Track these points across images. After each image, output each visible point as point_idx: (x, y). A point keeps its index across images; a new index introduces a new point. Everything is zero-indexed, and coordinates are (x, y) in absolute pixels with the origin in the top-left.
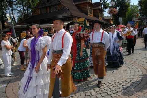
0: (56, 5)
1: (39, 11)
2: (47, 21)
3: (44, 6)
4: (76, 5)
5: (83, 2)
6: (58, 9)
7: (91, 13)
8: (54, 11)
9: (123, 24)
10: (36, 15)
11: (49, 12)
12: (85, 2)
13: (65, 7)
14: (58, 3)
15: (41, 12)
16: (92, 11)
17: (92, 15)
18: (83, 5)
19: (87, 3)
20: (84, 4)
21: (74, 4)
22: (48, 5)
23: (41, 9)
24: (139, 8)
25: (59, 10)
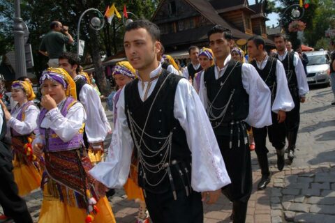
0: (190, 18)
2: (175, 48)
3: (166, 20)
4: (220, 14)
5: (234, 8)
6: (195, 24)
7: (249, 28)
8: (187, 28)
9: (305, 44)
11: (177, 31)
12: (238, 7)
13: (208, 21)
14: (194, 14)
16: (251, 23)
17: (251, 30)
18: (234, 14)
19: (241, 10)
20: (235, 11)
22: (173, 18)
25: (197, 27)
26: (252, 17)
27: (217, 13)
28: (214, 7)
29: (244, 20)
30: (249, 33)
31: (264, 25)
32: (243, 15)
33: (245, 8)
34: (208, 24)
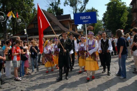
1: (33, 25)
4: (60, 22)
5: (66, 20)
7: (71, 28)
10: (30, 28)
12: (67, 19)
13: (55, 24)
15: (34, 26)
16: (72, 26)
19: (68, 20)
20: (66, 21)
21: (59, 21)
23: (34, 24)
24: (103, 23)
26: (72, 24)
27: (58, 21)
28: (58, 19)
29: (69, 25)
30: (71, 30)
31: (77, 28)
32: (69, 23)
33: (70, 20)
34: (55, 25)
